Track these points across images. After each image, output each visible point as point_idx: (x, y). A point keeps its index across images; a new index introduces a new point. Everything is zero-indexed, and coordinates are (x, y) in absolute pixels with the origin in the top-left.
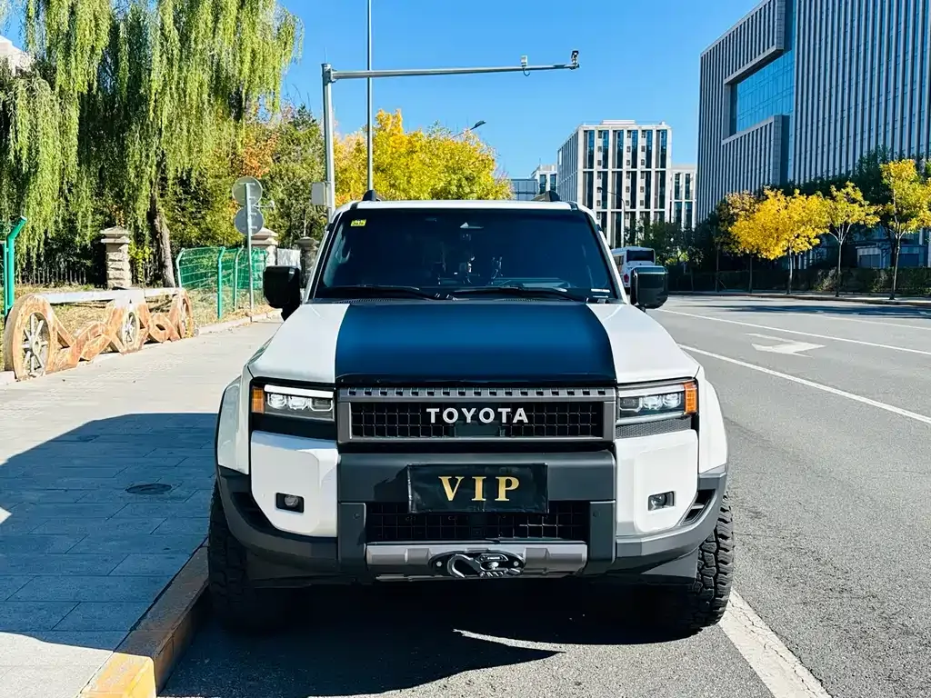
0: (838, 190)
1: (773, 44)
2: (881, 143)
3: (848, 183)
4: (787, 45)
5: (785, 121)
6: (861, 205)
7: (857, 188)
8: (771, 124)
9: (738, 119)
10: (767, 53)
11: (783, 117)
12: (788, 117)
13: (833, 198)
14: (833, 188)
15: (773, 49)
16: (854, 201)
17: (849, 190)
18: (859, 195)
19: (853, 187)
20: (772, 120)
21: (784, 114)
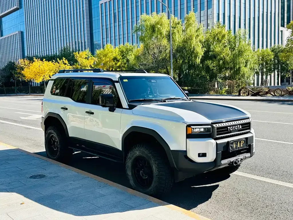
0: (60, 60)
1: (15, 6)
2: (65, 45)
3: (63, 58)
4: (21, 7)
5: (22, 33)
6: (68, 65)
7: (67, 60)
8: (17, 34)
9: (3, 31)
10: (13, 8)
11: (21, 32)
12: (23, 32)
13: (58, 63)
14: (58, 59)
15: (15, 7)
16: (65, 64)
17: (64, 60)
18: (67, 62)
19: (65, 59)
20: (17, 32)
21: (22, 31)
